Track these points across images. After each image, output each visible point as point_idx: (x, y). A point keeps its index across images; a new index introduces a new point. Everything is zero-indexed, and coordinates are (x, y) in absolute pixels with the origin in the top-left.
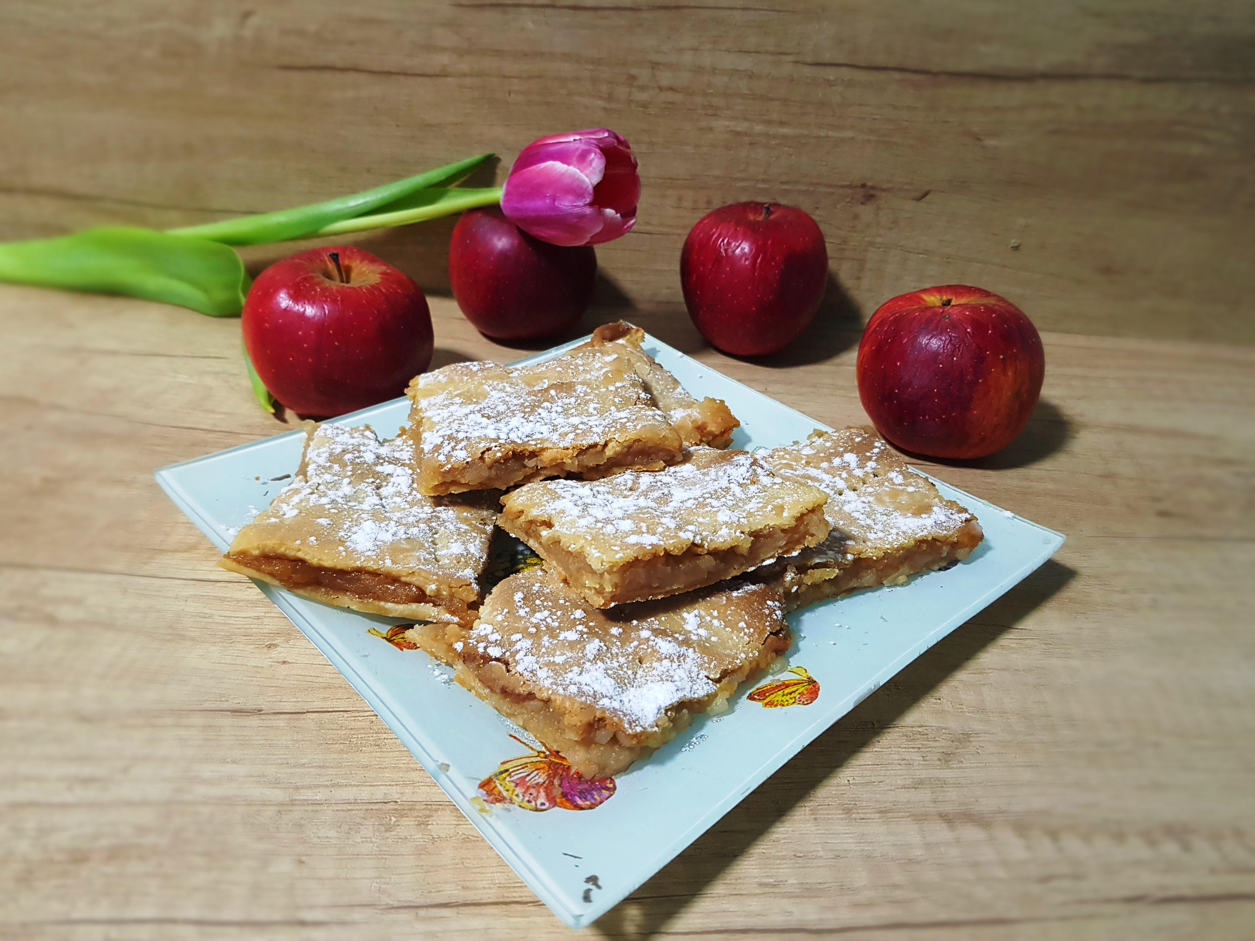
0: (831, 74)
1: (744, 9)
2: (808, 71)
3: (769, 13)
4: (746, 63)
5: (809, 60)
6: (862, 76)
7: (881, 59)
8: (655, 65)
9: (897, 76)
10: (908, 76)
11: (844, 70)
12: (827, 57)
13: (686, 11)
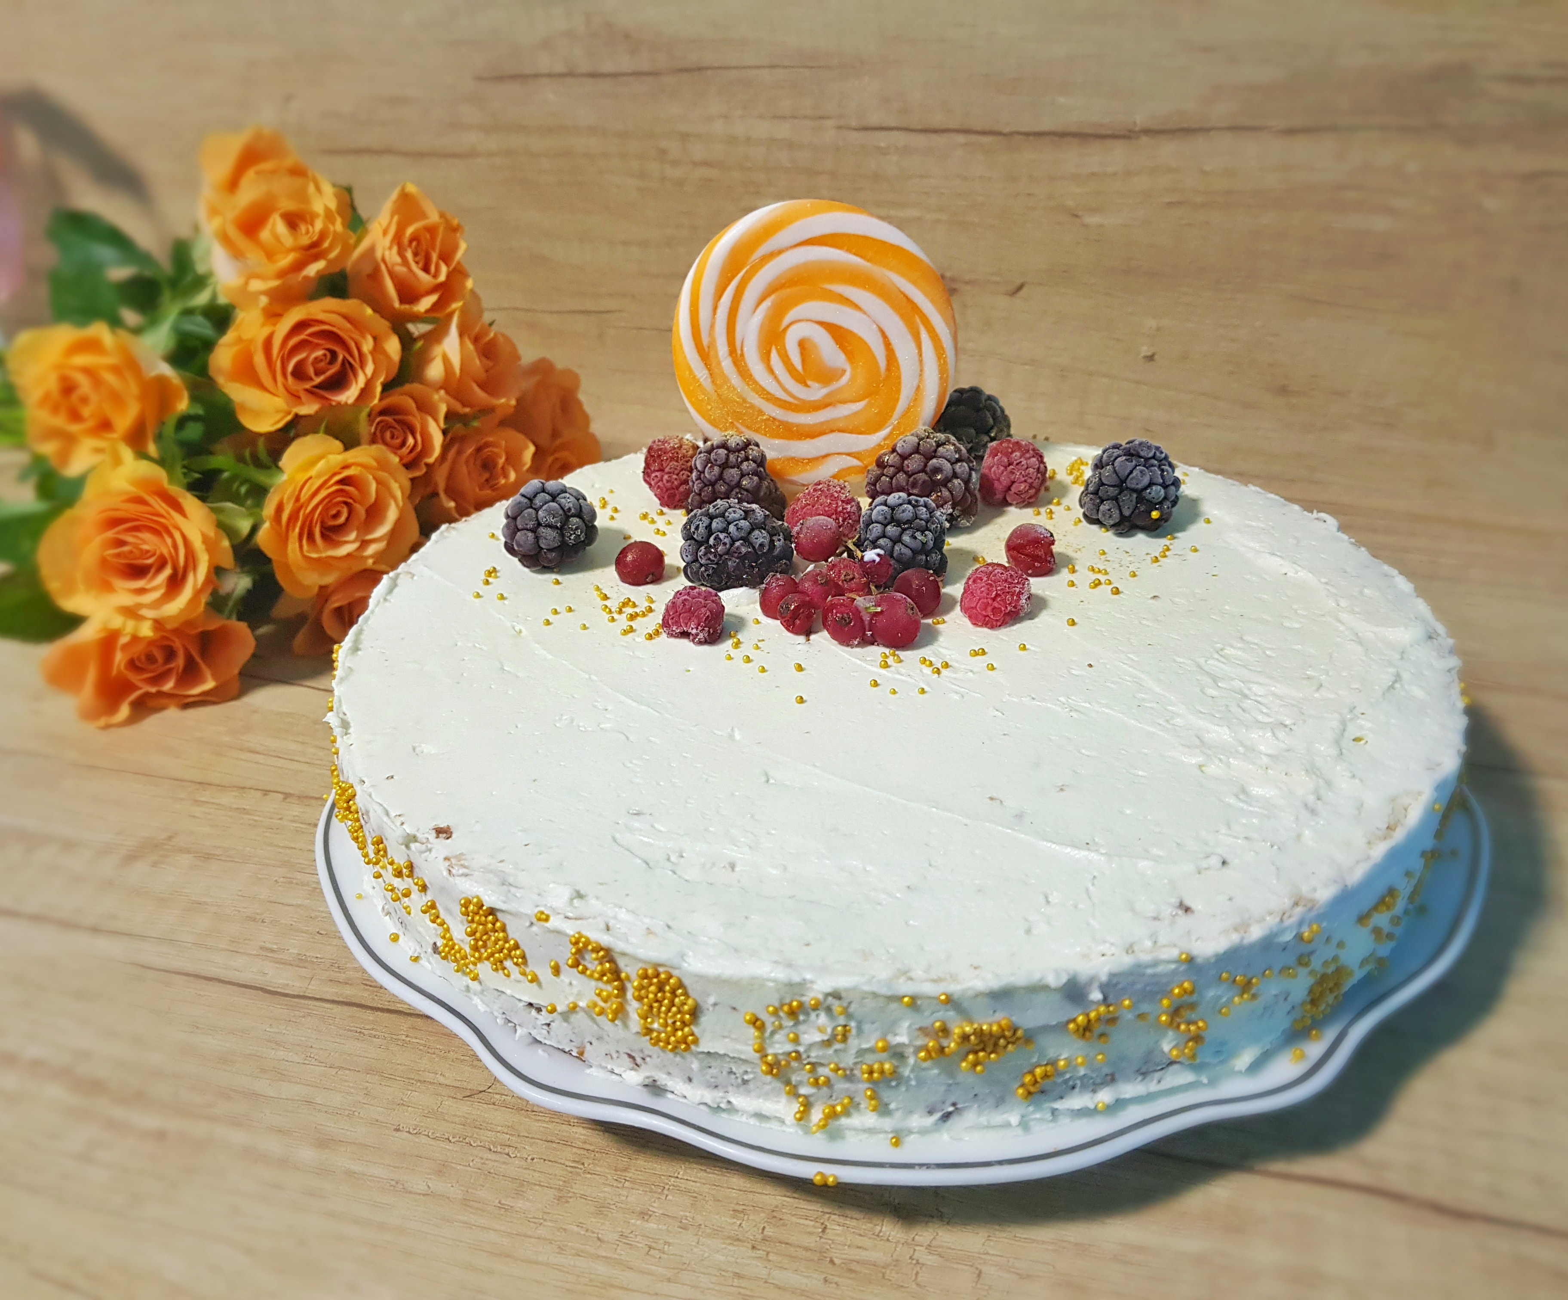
0: (882, 139)
1: (773, 67)
2: (855, 137)
3: (801, 70)
4: (783, 131)
5: (854, 123)
6: (919, 140)
7: (938, 119)
8: (685, 137)
9: (961, 139)
10: (974, 138)
11: (895, 134)
12: (874, 119)
13: (709, 72)
